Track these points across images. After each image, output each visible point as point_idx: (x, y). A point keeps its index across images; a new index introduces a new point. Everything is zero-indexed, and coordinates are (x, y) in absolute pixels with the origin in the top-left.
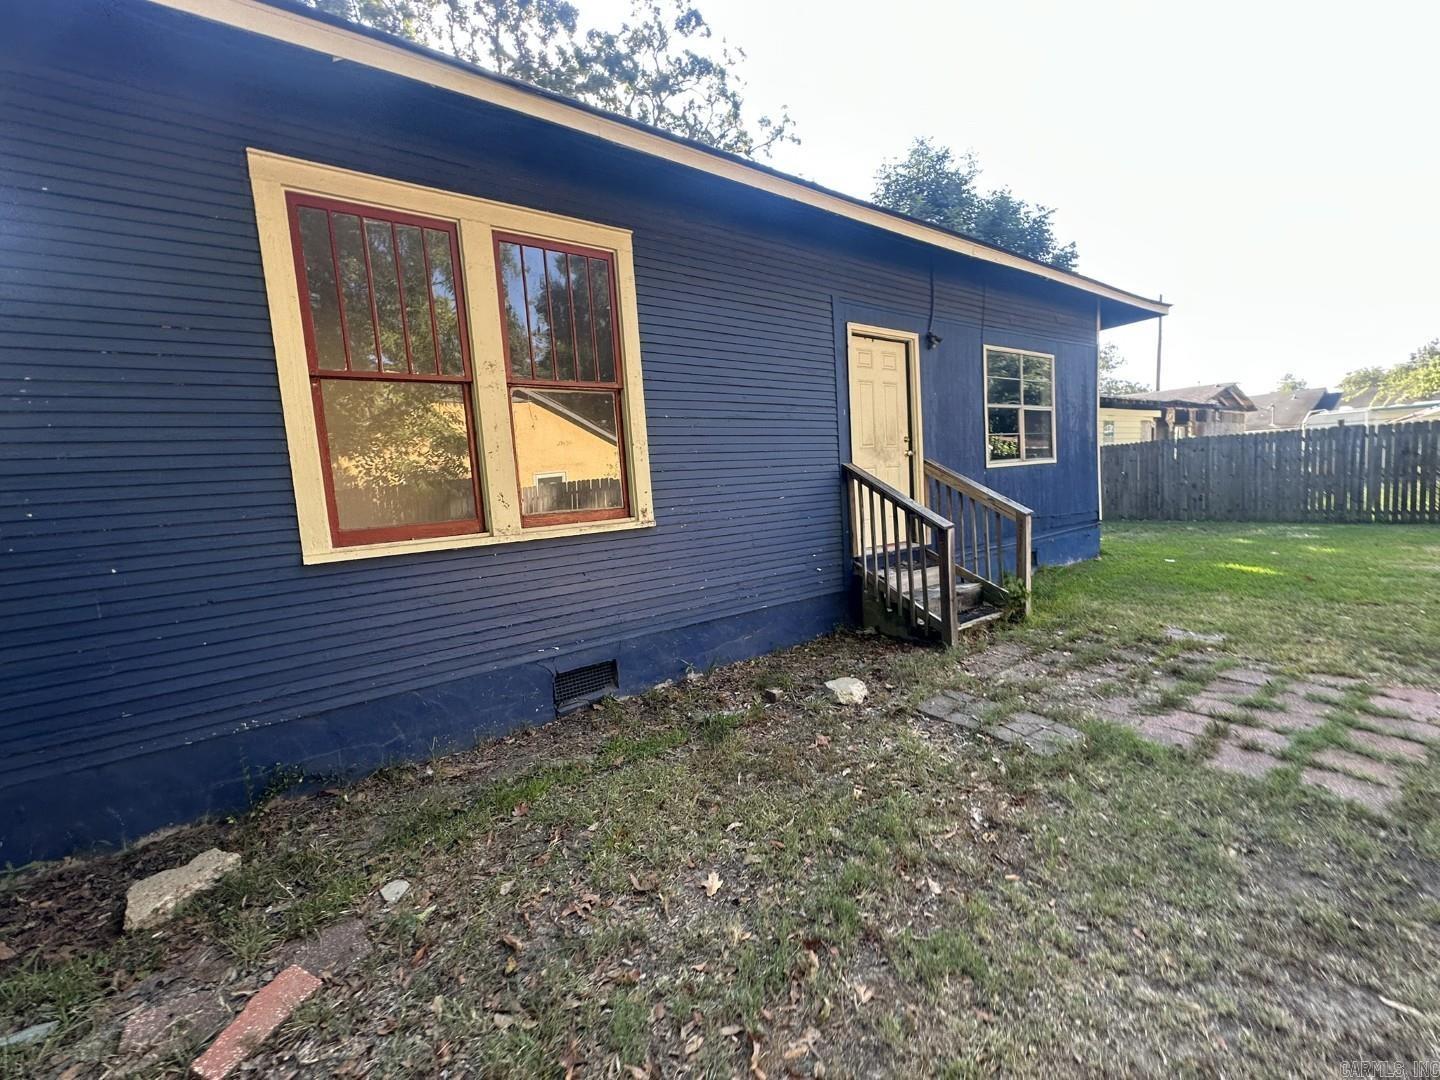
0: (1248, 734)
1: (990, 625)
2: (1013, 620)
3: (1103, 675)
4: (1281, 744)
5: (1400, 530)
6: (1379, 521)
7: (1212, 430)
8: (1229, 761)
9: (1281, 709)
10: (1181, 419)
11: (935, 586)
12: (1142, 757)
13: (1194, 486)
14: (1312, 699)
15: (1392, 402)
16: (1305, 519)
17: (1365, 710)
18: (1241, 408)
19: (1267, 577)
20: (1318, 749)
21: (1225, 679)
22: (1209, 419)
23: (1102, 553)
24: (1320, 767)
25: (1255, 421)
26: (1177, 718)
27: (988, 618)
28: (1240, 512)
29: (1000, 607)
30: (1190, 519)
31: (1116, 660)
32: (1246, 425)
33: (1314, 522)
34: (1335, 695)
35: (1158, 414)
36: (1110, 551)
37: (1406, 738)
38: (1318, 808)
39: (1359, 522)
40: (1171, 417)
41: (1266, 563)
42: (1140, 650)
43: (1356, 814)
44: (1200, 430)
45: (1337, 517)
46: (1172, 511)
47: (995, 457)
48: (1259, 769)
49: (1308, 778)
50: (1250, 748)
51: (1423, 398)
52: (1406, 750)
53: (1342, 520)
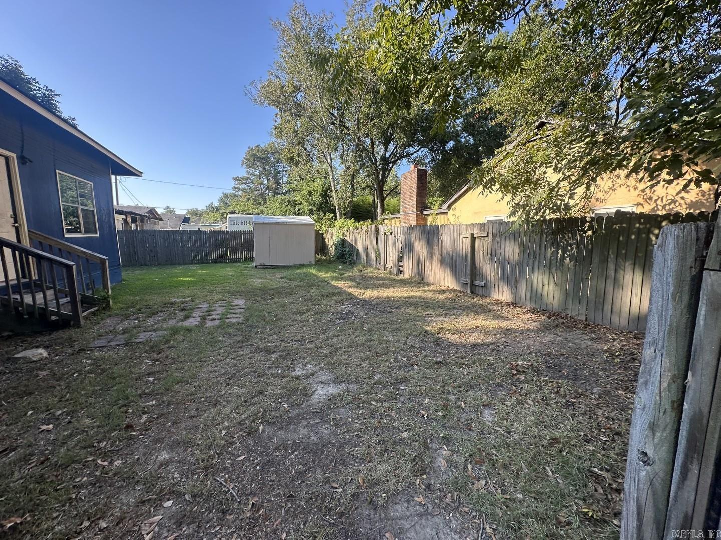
0: (211, 318)
1: (94, 314)
2: (104, 309)
3: (160, 317)
4: (219, 317)
5: (219, 265)
6: (212, 263)
7: (147, 227)
8: (209, 324)
9: (215, 310)
10: (134, 221)
11: (52, 301)
12: (189, 330)
13: (151, 251)
14: (220, 307)
15: (206, 223)
16: (192, 263)
17: (232, 306)
18: (157, 219)
19: (191, 281)
20: (226, 315)
21: (198, 308)
22: (145, 222)
23: (124, 281)
24: (229, 319)
25: (162, 225)
26: (191, 320)
27: (92, 310)
28: (171, 262)
29: (95, 305)
30: (151, 265)
31: (161, 312)
32: (160, 227)
33: (195, 264)
34: (225, 305)
35: (124, 217)
36: (127, 279)
37: (240, 309)
38: (231, 325)
39: (207, 263)
40: (129, 220)
41: (190, 277)
42: (167, 307)
43: (238, 324)
44: (142, 227)
45: (202, 262)
46: (143, 263)
47: (69, 231)
48: (217, 323)
49: (227, 321)
50: (213, 320)
51: (213, 223)
52: (242, 310)
53: (203, 263)
